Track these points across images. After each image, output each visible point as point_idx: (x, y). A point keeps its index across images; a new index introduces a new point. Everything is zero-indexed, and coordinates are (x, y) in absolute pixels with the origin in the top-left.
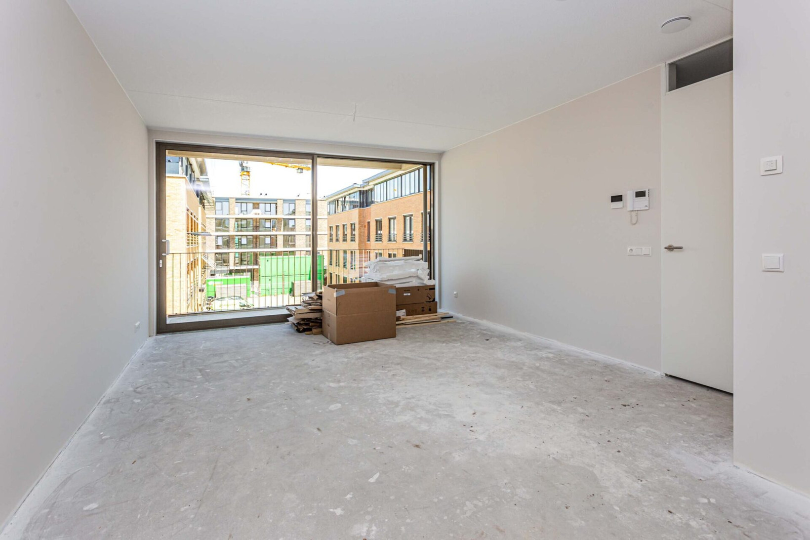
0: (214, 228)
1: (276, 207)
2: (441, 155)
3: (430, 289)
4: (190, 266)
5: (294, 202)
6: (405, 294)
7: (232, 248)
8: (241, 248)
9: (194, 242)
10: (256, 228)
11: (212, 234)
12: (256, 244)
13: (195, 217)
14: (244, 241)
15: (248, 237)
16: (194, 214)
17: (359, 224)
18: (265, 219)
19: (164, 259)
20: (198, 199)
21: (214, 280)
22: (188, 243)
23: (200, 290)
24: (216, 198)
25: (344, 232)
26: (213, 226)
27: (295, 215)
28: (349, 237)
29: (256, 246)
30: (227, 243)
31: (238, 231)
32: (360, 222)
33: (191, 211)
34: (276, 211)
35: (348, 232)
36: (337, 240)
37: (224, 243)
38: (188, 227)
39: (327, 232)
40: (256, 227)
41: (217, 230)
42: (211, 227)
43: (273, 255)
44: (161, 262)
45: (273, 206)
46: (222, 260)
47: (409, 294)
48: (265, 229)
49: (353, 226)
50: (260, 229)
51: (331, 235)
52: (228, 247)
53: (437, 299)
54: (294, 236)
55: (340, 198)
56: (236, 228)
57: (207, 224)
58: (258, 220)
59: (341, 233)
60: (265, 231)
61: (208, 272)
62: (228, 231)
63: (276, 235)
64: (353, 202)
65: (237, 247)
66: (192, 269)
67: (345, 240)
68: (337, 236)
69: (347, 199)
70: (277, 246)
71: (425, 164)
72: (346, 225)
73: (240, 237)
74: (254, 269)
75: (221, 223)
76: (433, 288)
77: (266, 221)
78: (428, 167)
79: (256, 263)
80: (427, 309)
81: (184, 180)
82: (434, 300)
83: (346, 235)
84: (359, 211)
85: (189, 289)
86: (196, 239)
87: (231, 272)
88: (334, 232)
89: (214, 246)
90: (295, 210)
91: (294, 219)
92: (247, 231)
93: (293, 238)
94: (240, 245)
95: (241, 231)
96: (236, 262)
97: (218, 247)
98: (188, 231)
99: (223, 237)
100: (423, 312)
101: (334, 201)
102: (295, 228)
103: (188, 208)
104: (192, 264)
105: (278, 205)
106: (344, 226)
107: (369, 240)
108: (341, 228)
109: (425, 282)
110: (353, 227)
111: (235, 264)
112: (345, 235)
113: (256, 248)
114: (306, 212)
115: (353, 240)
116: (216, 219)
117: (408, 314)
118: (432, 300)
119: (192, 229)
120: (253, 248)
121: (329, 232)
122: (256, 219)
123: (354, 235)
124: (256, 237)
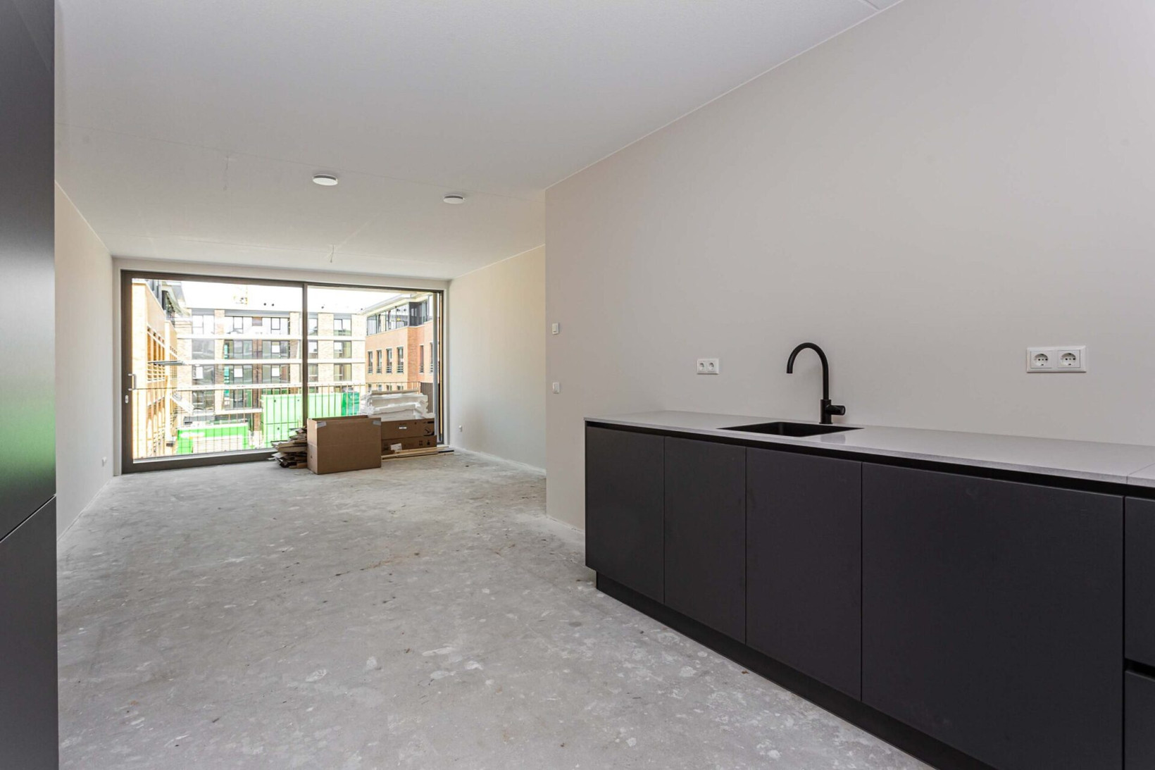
0: (191, 353)
1: (289, 324)
2: (448, 282)
3: (429, 422)
4: (153, 409)
5: (315, 317)
6: (400, 428)
7: (219, 383)
8: (234, 383)
9: (158, 374)
10: (258, 354)
11: (185, 362)
12: (257, 376)
13: (159, 338)
14: (238, 373)
15: (245, 367)
16: (158, 335)
17: (409, 348)
18: (272, 341)
19: (130, 394)
20: (165, 312)
21: (190, 431)
22: (149, 377)
23: (168, 445)
24: (193, 310)
25: (388, 360)
26: (189, 352)
27: (317, 335)
28: (394, 367)
29: (257, 379)
30: (212, 376)
31: (228, 358)
32: (409, 345)
33: (154, 330)
34: (289, 330)
35: (394, 359)
36: (379, 371)
37: (205, 375)
38: (149, 354)
39: (364, 359)
40: (257, 352)
41: (195, 357)
42: (185, 353)
43: (284, 392)
44: (127, 397)
45: (285, 322)
46: (203, 400)
47: (405, 428)
48: (272, 355)
49: (401, 351)
50: (264, 355)
51: (370, 364)
52: (214, 382)
53: (436, 433)
54: (317, 365)
55: (383, 312)
56: (226, 353)
57: (179, 348)
58: (260, 343)
59: (383, 360)
60: (271, 357)
61: (180, 418)
62: (213, 358)
63: (289, 364)
64: (400, 316)
65: (228, 381)
66: (155, 413)
67: (389, 371)
68: (378, 365)
69: (393, 313)
70: (289, 380)
71: (435, 292)
72: (391, 350)
73: (232, 367)
74: (254, 414)
75: (201, 348)
76: (431, 422)
77: (273, 343)
78: (438, 295)
79: (257, 404)
80: (425, 442)
81: (143, 287)
82: (433, 434)
83: (391, 363)
84: (409, 331)
85: (151, 442)
86: (162, 371)
87: (217, 418)
88: (374, 360)
89: (191, 380)
90: (317, 327)
91: (317, 341)
92: (243, 357)
93: (315, 367)
94: (232, 378)
95: (233, 358)
96: (226, 403)
97: (196, 382)
98: (149, 359)
99: (205, 367)
100: (421, 445)
101: (376, 315)
102: (317, 354)
103: (150, 327)
104: (155, 406)
105: (291, 320)
106: (388, 351)
107: (422, 371)
108: (384, 354)
109: (423, 416)
110: (401, 353)
111: (224, 406)
112: (389, 364)
113: (257, 382)
114: (335, 331)
115: (400, 370)
116: (193, 341)
117: (404, 447)
118: (430, 433)
119: (155, 357)
120: (253, 382)
121: (367, 359)
122: (257, 340)
123: (402, 363)
124: (258, 367)
